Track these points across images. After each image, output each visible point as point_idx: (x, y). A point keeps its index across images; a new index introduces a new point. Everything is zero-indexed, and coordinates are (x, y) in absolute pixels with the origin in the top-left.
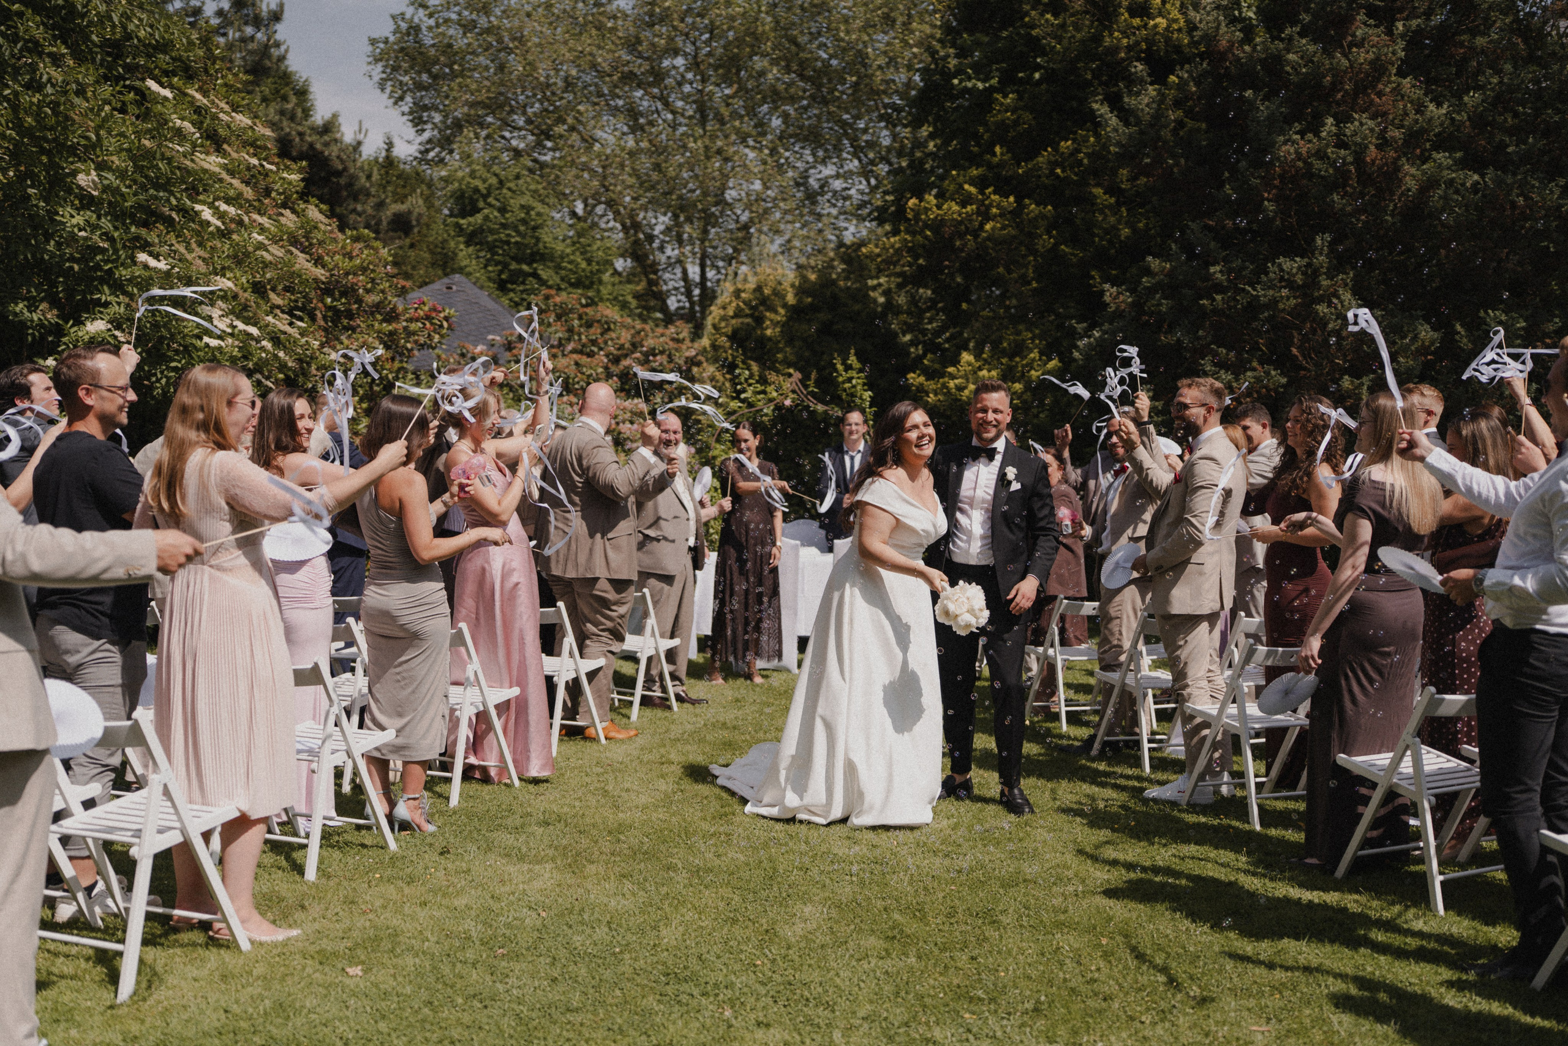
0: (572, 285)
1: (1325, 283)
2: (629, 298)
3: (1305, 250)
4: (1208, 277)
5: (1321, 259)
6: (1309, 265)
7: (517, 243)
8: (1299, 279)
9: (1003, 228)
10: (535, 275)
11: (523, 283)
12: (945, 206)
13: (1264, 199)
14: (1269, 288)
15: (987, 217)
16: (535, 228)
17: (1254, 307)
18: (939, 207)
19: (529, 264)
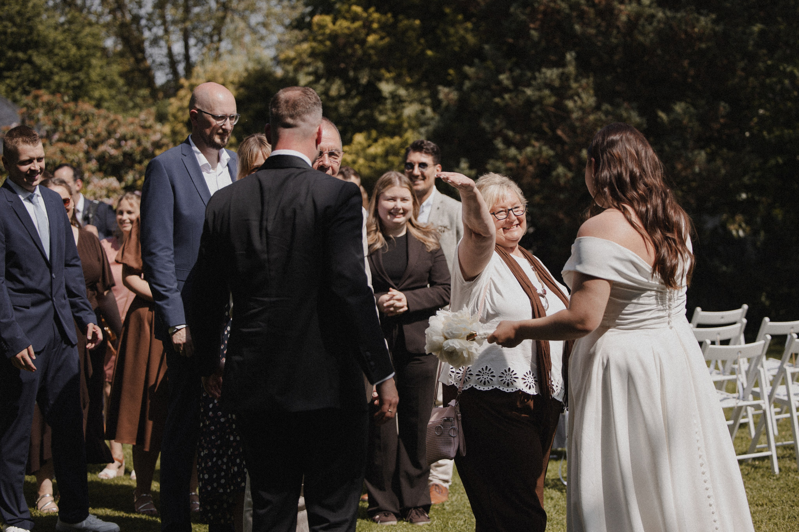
0: (63, 69)
1: (574, 85)
2: (116, 78)
3: (561, 63)
4: (499, 83)
5: (571, 69)
6: (563, 74)
7: (12, 33)
8: (557, 83)
9: (382, 38)
10: (30, 61)
11: (19, 69)
12: (338, 23)
13: (530, 28)
14: (540, 89)
15: (370, 31)
16: (29, 19)
17: (529, 103)
18: (334, 23)
19: (25, 51)
